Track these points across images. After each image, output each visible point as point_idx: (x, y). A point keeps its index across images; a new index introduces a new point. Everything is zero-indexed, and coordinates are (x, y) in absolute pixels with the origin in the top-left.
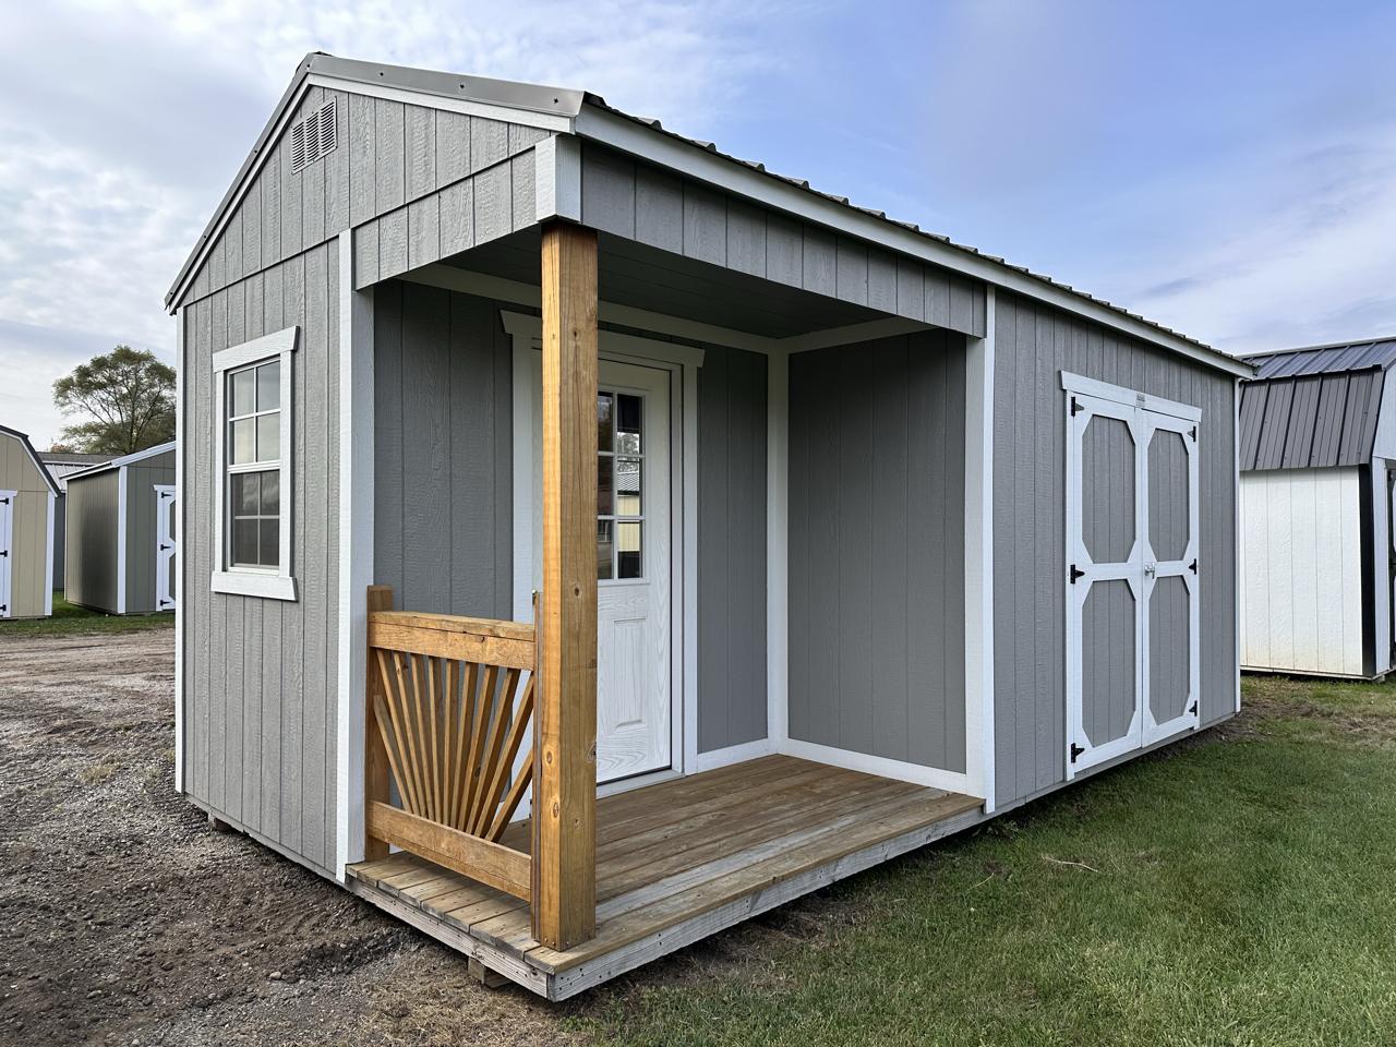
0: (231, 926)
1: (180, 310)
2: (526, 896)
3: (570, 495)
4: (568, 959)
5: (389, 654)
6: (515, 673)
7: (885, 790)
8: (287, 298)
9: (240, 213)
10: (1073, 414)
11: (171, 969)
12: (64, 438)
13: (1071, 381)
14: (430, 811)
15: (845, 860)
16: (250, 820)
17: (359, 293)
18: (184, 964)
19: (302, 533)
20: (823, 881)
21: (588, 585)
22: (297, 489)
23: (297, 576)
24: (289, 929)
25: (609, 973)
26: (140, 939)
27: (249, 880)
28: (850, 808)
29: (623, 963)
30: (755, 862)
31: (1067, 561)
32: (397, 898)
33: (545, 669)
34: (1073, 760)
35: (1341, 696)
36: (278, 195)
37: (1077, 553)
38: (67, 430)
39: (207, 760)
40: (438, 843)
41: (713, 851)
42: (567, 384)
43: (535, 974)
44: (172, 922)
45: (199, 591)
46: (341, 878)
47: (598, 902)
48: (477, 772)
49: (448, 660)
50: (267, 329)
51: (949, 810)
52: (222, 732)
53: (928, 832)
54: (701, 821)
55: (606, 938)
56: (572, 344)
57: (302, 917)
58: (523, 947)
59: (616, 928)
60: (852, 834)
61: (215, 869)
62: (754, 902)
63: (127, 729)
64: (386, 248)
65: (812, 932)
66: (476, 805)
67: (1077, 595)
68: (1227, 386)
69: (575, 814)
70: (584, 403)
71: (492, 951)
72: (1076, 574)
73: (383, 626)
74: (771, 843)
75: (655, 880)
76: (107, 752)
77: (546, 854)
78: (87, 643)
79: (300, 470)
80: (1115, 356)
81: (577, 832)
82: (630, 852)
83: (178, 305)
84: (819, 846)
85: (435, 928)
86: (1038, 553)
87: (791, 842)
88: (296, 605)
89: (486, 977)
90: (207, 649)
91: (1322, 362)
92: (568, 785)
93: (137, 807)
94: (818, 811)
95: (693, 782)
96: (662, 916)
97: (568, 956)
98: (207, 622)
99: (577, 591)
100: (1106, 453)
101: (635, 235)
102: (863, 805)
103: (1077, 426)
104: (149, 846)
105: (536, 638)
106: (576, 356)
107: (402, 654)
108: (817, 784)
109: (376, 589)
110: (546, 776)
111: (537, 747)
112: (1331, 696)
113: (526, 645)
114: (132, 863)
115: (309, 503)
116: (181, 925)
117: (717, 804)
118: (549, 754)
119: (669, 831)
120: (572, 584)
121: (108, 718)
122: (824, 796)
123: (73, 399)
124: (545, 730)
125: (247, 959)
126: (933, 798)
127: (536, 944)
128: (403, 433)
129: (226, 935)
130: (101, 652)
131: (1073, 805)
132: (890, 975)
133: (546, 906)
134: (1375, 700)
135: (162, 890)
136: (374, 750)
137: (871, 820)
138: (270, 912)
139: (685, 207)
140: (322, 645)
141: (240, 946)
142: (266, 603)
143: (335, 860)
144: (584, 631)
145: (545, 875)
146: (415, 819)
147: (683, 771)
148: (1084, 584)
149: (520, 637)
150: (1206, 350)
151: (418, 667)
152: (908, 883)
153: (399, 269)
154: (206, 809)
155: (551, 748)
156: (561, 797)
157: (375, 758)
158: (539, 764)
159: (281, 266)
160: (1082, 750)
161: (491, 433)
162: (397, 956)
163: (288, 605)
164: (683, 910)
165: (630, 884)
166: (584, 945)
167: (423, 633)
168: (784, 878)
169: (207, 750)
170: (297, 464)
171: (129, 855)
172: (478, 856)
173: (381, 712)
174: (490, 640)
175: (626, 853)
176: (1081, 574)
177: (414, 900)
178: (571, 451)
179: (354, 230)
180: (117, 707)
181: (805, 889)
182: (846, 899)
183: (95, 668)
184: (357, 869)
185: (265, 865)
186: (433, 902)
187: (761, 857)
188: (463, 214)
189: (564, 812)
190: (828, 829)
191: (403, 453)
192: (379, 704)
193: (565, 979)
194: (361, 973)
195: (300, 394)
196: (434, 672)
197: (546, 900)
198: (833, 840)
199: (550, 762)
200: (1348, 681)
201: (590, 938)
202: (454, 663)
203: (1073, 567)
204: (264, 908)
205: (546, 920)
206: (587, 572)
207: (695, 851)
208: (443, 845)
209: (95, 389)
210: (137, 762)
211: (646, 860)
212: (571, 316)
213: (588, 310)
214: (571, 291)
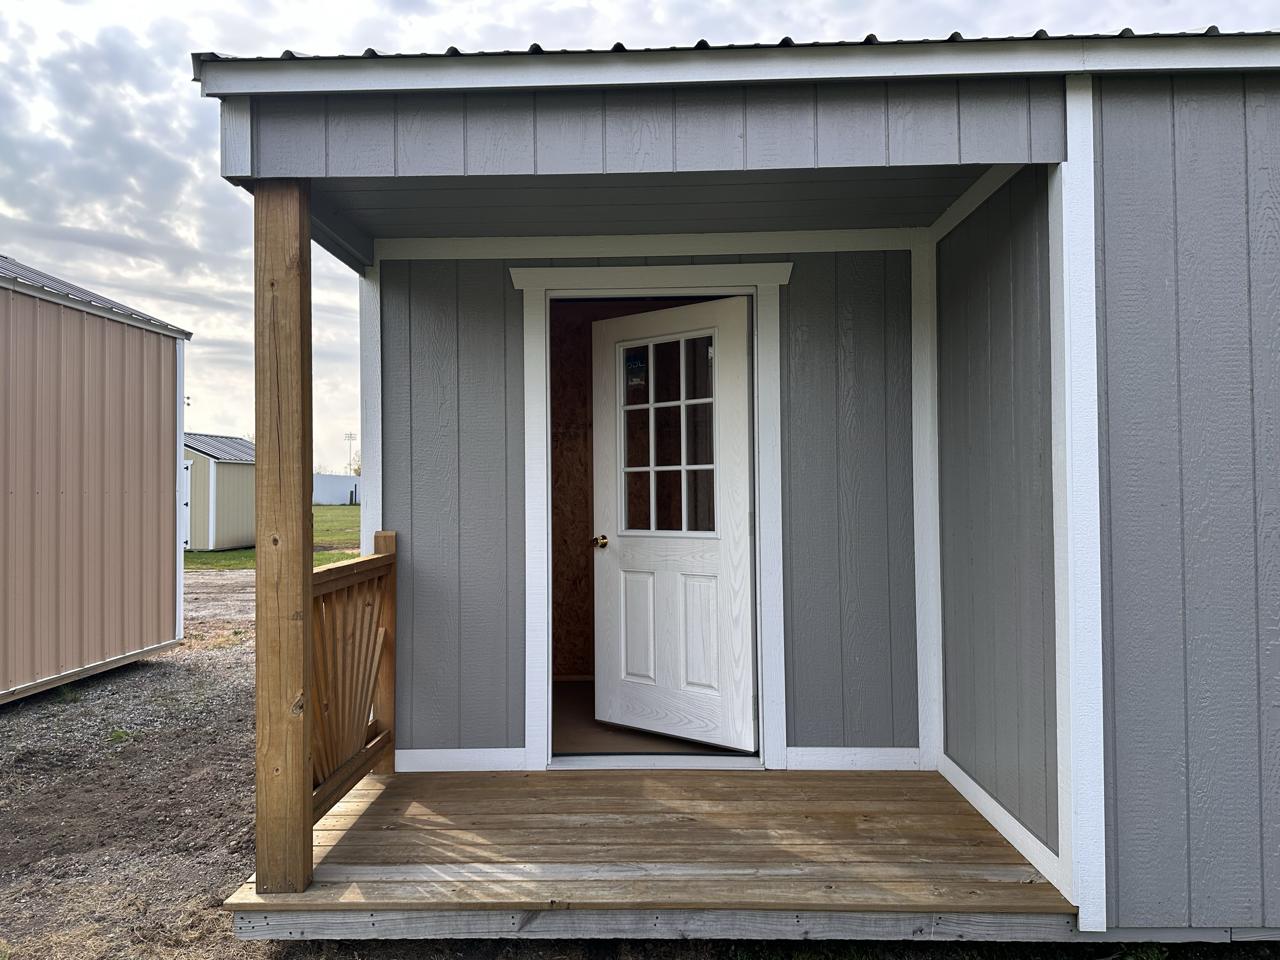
3: (266, 445)
15: (709, 917)
20: (661, 931)
21: (290, 535)
25: (302, 933)
29: (320, 928)
42: (263, 335)
55: (306, 896)
56: (269, 295)
59: (334, 891)
62: (526, 922)
69: (277, 763)
70: (283, 353)
81: (278, 781)
84: (683, 887)
97: (251, 900)
99: (275, 541)
101: (327, 172)
106: (273, 306)
120: (270, 533)
128: (411, 396)
139: (400, 124)
144: (285, 581)
147: (770, 763)
164: (405, 899)
166: (280, 895)
178: (267, 401)
181: (623, 931)
187: (601, 876)
191: (411, 414)
193: (246, 921)
201: (296, 891)
212: (267, 267)
213: (287, 259)
214: (269, 244)
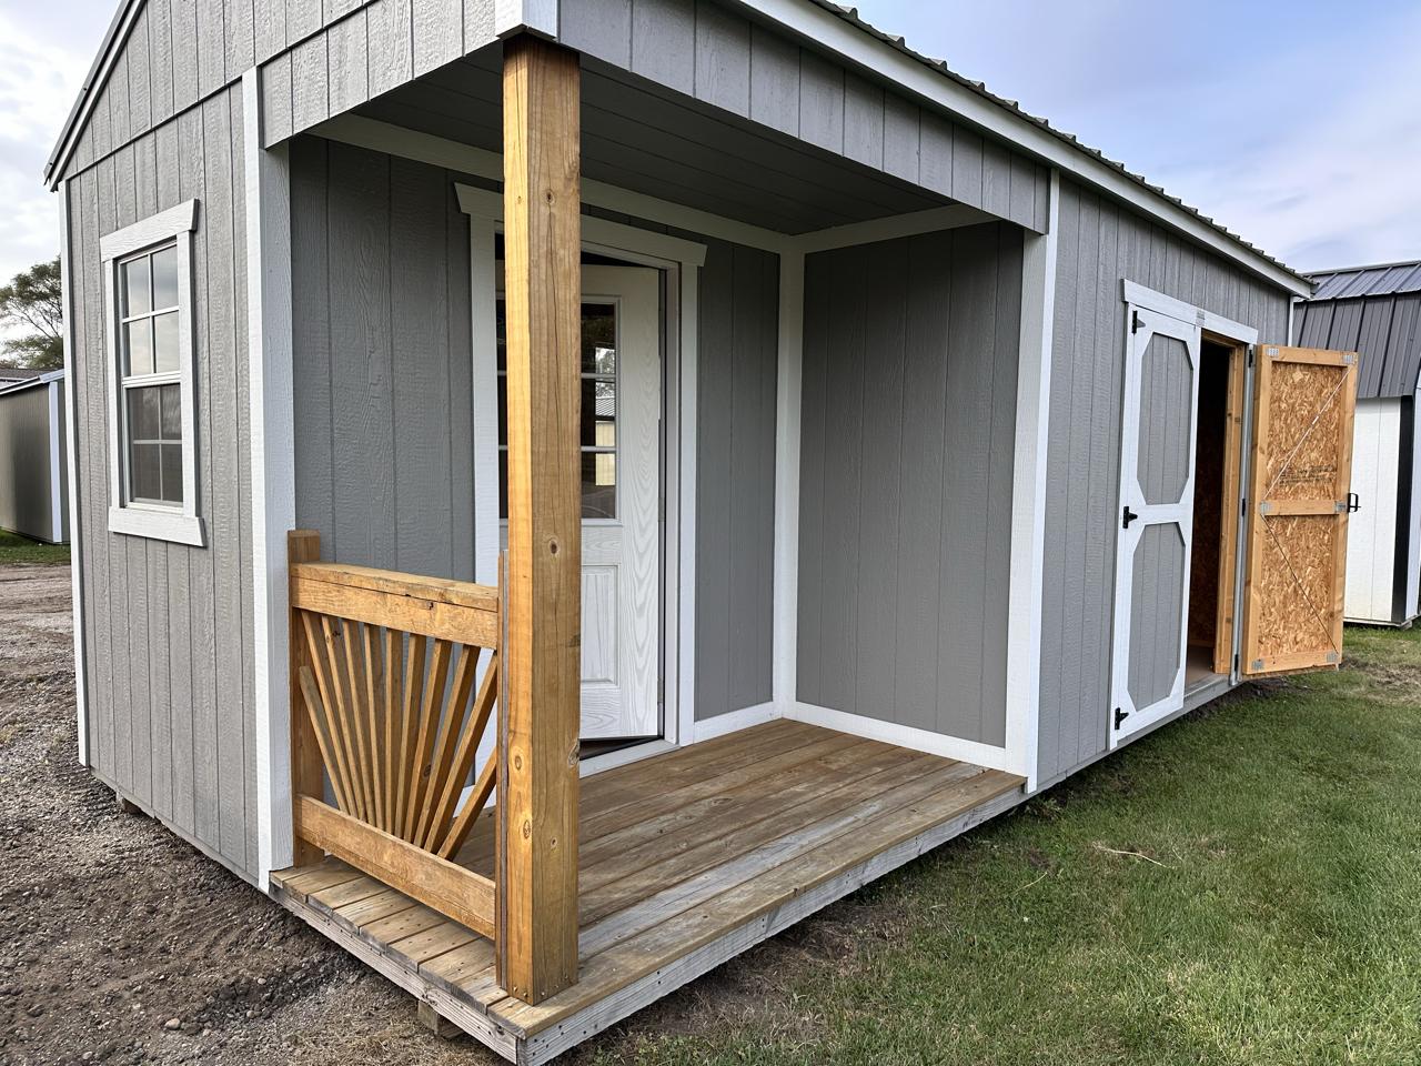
0: (128, 947)
1: (62, 185)
2: (488, 932)
3: (544, 420)
4: (543, 1017)
5: (317, 617)
6: (474, 652)
7: (911, 765)
8: (184, 164)
9: (124, 56)
10: (1134, 332)
11: (40, 1014)
12: (5, 352)
13: (1134, 292)
14: (370, 813)
15: (875, 860)
16: (161, 804)
17: (270, 152)
18: (57, 1007)
19: (209, 464)
20: (850, 886)
21: (569, 540)
22: (201, 407)
23: (204, 516)
24: (198, 951)
25: (596, 1026)
26: (8, 969)
27: (158, 879)
28: (875, 789)
29: (613, 1012)
30: (770, 866)
31: (1121, 502)
32: (331, 917)
33: (511, 648)
34: (1117, 727)
35: (1372, 644)
36: (168, 30)
37: (1131, 495)
38: (8, 343)
39: (112, 731)
40: (380, 855)
41: (718, 852)
42: (538, 266)
43: (501, 1033)
44: (52, 943)
45: (96, 529)
46: (264, 887)
47: (582, 927)
48: (426, 771)
49: (388, 629)
50: (161, 206)
51: (988, 791)
52: (127, 699)
53: (966, 819)
54: (700, 810)
55: (591, 983)
56: (544, 210)
57: (217, 931)
58: (484, 998)
59: (604, 968)
60: (882, 825)
61: (117, 866)
62: (772, 920)
63: (41, 680)
64: (300, 90)
65: (840, 951)
66: (426, 812)
67: (1129, 539)
68: (1282, 305)
69: (553, 834)
70: (561, 294)
71: (447, 997)
72: (1129, 517)
73: (307, 582)
74: (785, 840)
75: (651, 893)
76: (13, 709)
77: (514, 885)
78: (16, 576)
79: (204, 384)
80: (1177, 263)
81: (554, 856)
82: (620, 853)
83: (59, 179)
84: (844, 844)
85: (377, 959)
86: (1091, 492)
87: (811, 838)
88: (204, 552)
89: (439, 1026)
90: (107, 599)
91: (1362, 285)
92: (543, 797)
93: (35, 781)
94: (838, 794)
95: (688, 756)
96: (661, 948)
97: (544, 1013)
98: (106, 567)
99: (554, 548)
100: (1164, 377)
101: (631, 65)
102: (888, 786)
103: (1138, 344)
104: (42, 834)
105: (500, 607)
106: (550, 227)
107: (333, 619)
108: (832, 758)
109: (302, 533)
110: (513, 786)
111: (502, 748)
112: (1362, 645)
113: (487, 616)
114: (18, 858)
115: (215, 425)
116: (63, 947)
117: (719, 786)
118: (518, 758)
119: (664, 822)
120: (548, 537)
121: (21, 666)
122: (840, 775)
123: (14, 311)
124: (512, 727)
125: (140, 997)
126: (968, 776)
127: (503, 994)
128: (330, 337)
129: (116, 964)
130: (30, 585)
131: (1113, 776)
132: (941, 1018)
133: (515, 948)
134: (1409, 650)
135: (49, 896)
136: (301, 733)
137: (901, 806)
138: (179, 925)
139: (698, 31)
140: (235, 601)
141: (134, 978)
142: (170, 547)
143: (258, 864)
144: (563, 598)
145: (513, 911)
146: (351, 822)
147: (678, 742)
148: (1136, 528)
149: (479, 605)
150: (1270, 262)
151: (351, 635)
152: (944, 879)
153: (318, 116)
154: (113, 787)
155: (521, 750)
156: (533, 815)
157: (303, 743)
158: (504, 770)
159: (175, 122)
160: (1126, 715)
161: (444, 340)
162: (331, 990)
163: (196, 551)
164: (687, 940)
165: (619, 899)
166: (562, 995)
167: (355, 593)
168: (806, 889)
169: (111, 719)
170: (200, 378)
171: (15, 847)
172: (429, 876)
173: (309, 688)
174: (440, 607)
175: (615, 855)
176: (1134, 517)
177: (351, 924)
178: (544, 360)
179: (261, 68)
180: (34, 653)
181: (829, 898)
182: (873, 902)
183: (18, 605)
184: (283, 877)
185: (180, 859)
186: (373, 929)
187: (776, 860)
188: (399, 36)
189: (537, 831)
190: (851, 819)
191: (330, 363)
192: (307, 677)
193: (540, 1041)
194: (283, 1016)
195: (201, 286)
196: (371, 643)
197: (515, 940)
198: (860, 835)
199: (519, 769)
200: (1375, 627)
201: (571, 984)
202: (397, 634)
203: (1127, 509)
204: (172, 920)
205: (515, 965)
206: (568, 524)
207: (696, 851)
208: (386, 858)
209: (36, 299)
210: (44, 723)
211: (638, 864)
212: (543, 171)
213: (566, 165)
214: (544, 137)
